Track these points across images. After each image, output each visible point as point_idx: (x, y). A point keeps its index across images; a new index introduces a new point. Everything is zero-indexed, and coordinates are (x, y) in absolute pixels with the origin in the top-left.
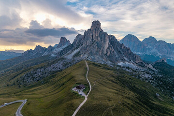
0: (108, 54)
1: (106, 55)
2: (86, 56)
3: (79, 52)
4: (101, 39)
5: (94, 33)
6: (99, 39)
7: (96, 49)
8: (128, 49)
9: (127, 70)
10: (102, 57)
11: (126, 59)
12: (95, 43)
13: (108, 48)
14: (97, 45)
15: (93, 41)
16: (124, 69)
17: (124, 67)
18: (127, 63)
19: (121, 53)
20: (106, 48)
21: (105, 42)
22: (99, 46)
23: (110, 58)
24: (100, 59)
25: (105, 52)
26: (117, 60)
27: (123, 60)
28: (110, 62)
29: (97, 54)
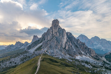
0: (67, 48)
1: (65, 48)
2: (46, 49)
3: (41, 46)
4: (60, 34)
5: (54, 30)
6: (58, 34)
7: (55, 43)
8: (84, 44)
9: (86, 66)
10: (61, 51)
11: (83, 53)
12: (55, 37)
13: (66, 43)
14: (57, 40)
15: (53, 36)
16: (83, 64)
17: (82, 62)
18: (84, 56)
19: (78, 47)
20: (64, 43)
21: (63, 37)
22: (58, 41)
23: (68, 52)
24: (59, 52)
25: (64, 46)
26: (75, 53)
27: (81, 54)
28: (68, 56)
29: (56, 48)
